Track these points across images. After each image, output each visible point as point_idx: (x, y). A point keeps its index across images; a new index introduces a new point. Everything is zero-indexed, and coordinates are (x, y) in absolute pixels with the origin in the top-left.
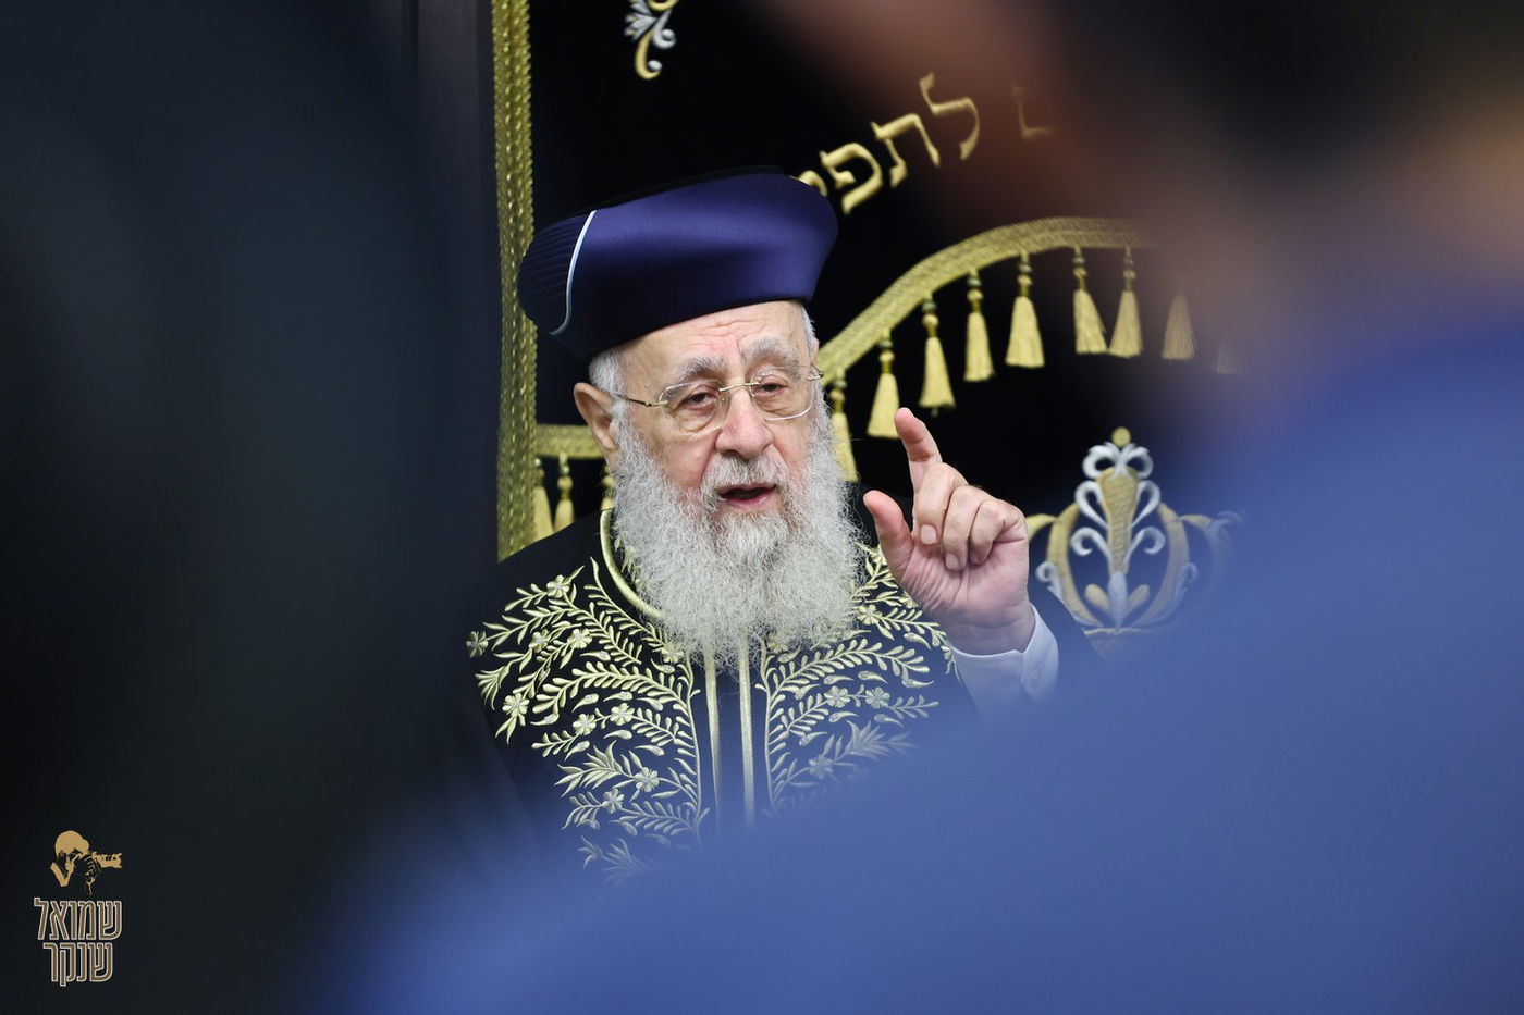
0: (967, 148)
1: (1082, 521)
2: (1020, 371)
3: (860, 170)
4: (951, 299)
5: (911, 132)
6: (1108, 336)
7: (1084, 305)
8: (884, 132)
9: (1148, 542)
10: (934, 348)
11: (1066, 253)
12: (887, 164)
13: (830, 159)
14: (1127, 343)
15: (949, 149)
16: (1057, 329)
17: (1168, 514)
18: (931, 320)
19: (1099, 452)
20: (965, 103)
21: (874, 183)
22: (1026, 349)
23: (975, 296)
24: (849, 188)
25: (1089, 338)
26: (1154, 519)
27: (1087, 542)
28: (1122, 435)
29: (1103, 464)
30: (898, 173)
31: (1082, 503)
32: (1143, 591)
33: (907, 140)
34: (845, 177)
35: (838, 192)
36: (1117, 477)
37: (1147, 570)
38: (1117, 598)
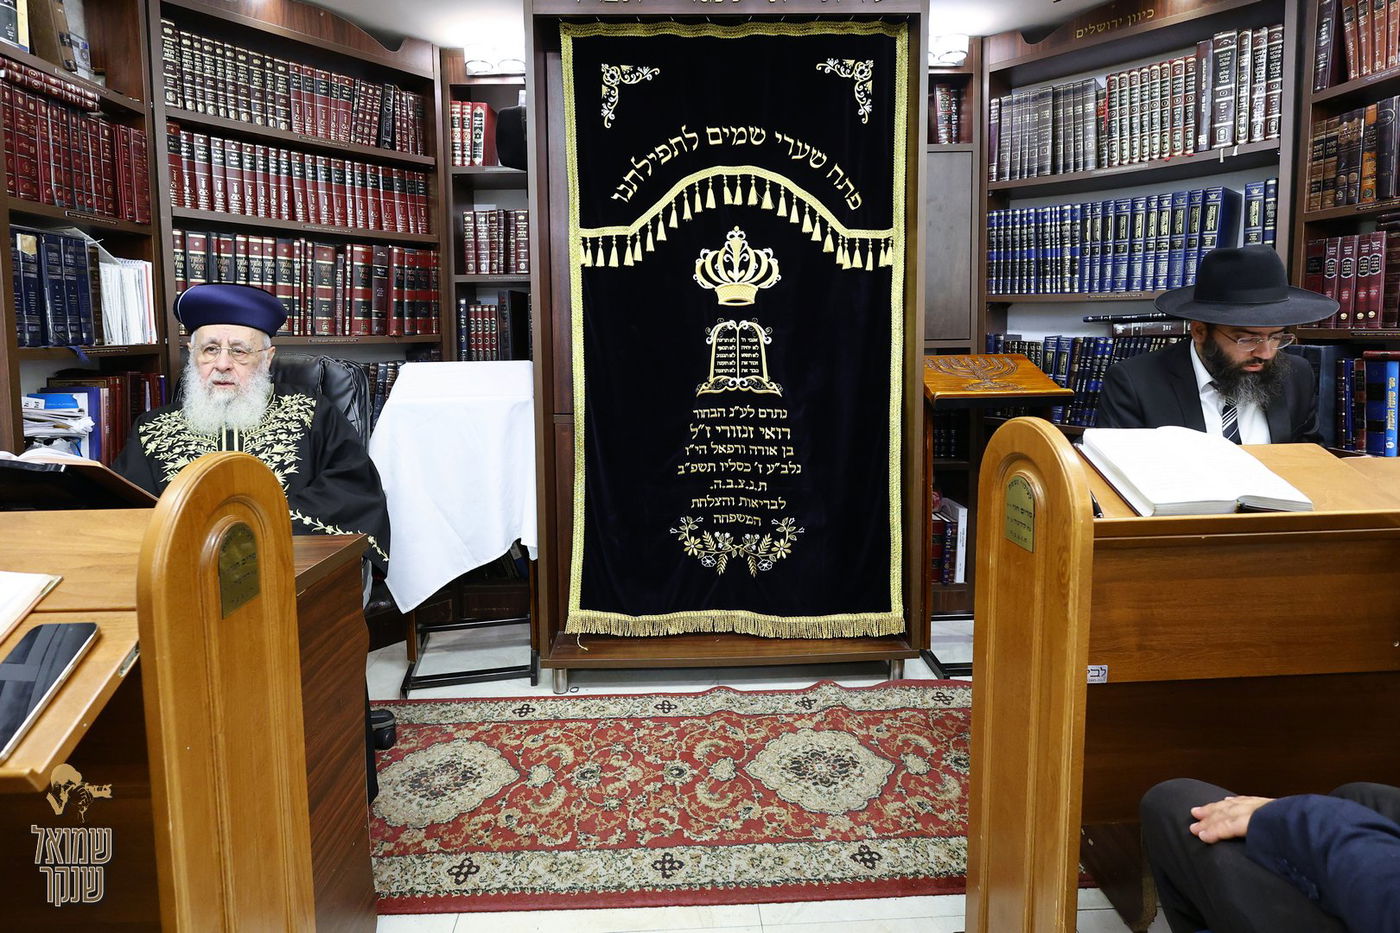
0: (695, 147)
1: (727, 252)
2: (709, 209)
3: (665, 152)
4: (691, 189)
5: (680, 142)
6: (733, 200)
7: (727, 191)
8: (673, 142)
9: (745, 258)
10: (686, 202)
11: (721, 176)
12: (673, 151)
13: (657, 150)
14: (738, 201)
15: (690, 148)
16: (719, 197)
17: (749, 250)
18: (685, 195)
19: (730, 233)
20: (694, 135)
21: (669, 156)
22: (711, 203)
23: (697, 189)
24: (663, 158)
25: (728, 200)
26: (746, 251)
27: (728, 258)
28: (737, 228)
29: (732, 236)
30: (676, 153)
31: (726, 247)
32: (743, 272)
33: (678, 144)
34: (661, 155)
35: (660, 159)
36: (736, 240)
37: (744, 266)
38: (736, 274)
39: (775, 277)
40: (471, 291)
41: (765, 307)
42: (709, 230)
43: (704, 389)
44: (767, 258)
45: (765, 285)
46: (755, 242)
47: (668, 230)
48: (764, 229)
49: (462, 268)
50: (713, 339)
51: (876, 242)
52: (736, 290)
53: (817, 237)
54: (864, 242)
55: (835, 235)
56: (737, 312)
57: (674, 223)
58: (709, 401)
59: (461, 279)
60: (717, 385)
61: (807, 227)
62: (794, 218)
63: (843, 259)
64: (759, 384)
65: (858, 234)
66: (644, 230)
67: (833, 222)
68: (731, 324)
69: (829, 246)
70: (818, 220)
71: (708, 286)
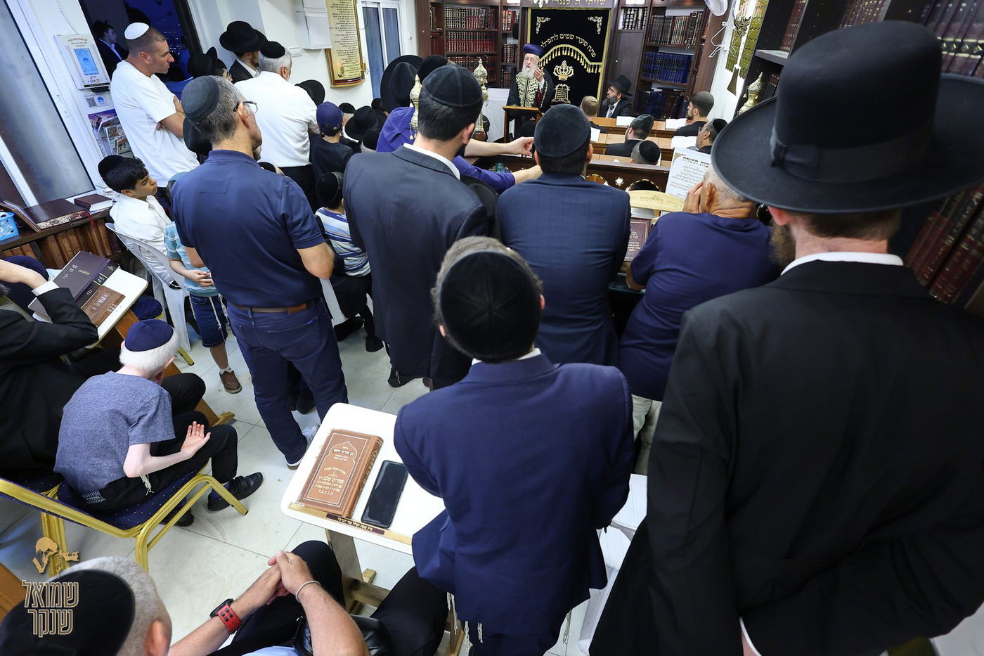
0: (557, 39)
2: (559, 56)
3: (550, 40)
4: (555, 50)
5: (554, 38)
7: (563, 51)
8: (552, 38)
10: (554, 54)
11: (562, 47)
12: (552, 40)
13: (548, 39)
14: (566, 54)
15: (555, 40)
16: (561, 53)
18: (554, 52)
20: (557, 36)
22: (559, 54)
24: (549, 42)
25: (563, 53)
36: (564, 63)
37: (566, 70)
38: (564, 72)
39: (572, 74)
40: (504, 67)
41: (569, 81)
42: (558, 61)
43: (553, 100)
44: (571, 68)
45: (570, 76)
46: (568, 64)
47: (549, 61)
48: (571, 62)
49: (503, 61)
50: (557, 88)
51: (598, 66)
52: (563, 76)
53: (583, 64)
54: (595, 66)
55: (587, 64)
56: (562, 82)
57: (550, 59)
58: (555, 103)
59: (502, 64)
60: (556, 100)
61: (581, 62)
62: (578, 59)
63: (589, 71)
64: (566, 100)
65: (594, 64)
66: (543, 60)
67: (587, 61)
68: (561, 85)
69: (585, 67)
70: (584, 60)
71: (556, 75)
